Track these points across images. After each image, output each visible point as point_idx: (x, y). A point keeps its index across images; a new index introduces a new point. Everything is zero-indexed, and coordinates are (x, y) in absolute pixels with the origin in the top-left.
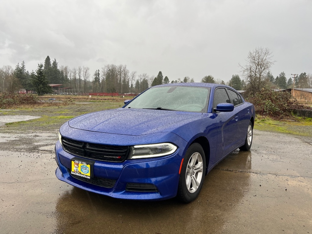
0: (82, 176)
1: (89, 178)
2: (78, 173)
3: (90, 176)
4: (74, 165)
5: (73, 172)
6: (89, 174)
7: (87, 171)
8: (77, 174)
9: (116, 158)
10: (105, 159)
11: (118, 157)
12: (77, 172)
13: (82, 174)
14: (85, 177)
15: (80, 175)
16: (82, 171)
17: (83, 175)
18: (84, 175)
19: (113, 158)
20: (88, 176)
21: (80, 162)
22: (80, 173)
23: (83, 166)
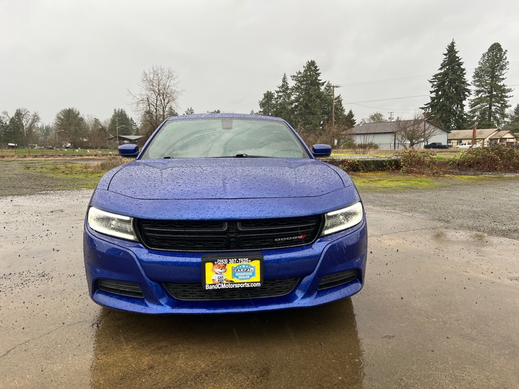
0: (237, 286)
1: (259, 285)
2: (226, 284)
3: (259, 280)
4: (213, 270)
5: (212, 285)
6: (257, 278)
7: (251, 274)
8: (223, 286)
9: (298, 239)
10: (277, 244)
11: (301, 237)
12: (221, 283)
13: (237, 283)
14: (248, 286)
15: (233, 286)
16: (237, 277)
17: (240, 283)
18: (244, 283)
19: (292, 240)
20: (253, 283)
21: (232, 261)
22: (232, 282)
23: (239, 266)
